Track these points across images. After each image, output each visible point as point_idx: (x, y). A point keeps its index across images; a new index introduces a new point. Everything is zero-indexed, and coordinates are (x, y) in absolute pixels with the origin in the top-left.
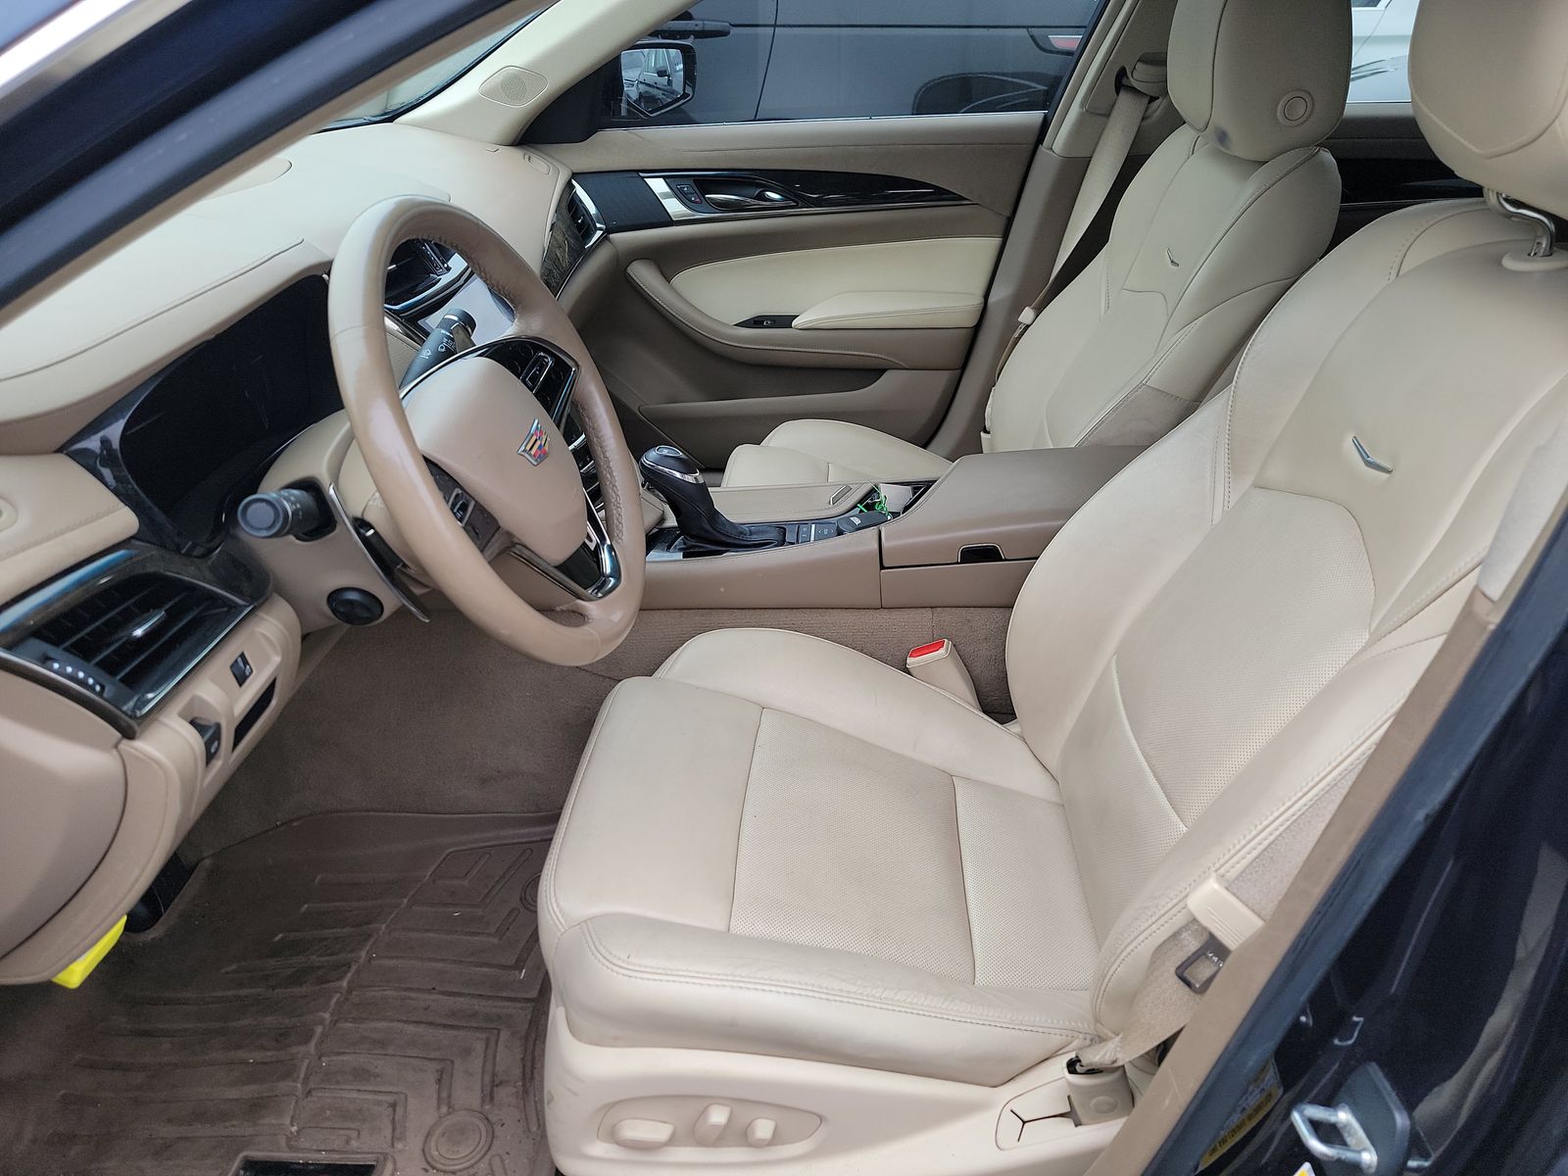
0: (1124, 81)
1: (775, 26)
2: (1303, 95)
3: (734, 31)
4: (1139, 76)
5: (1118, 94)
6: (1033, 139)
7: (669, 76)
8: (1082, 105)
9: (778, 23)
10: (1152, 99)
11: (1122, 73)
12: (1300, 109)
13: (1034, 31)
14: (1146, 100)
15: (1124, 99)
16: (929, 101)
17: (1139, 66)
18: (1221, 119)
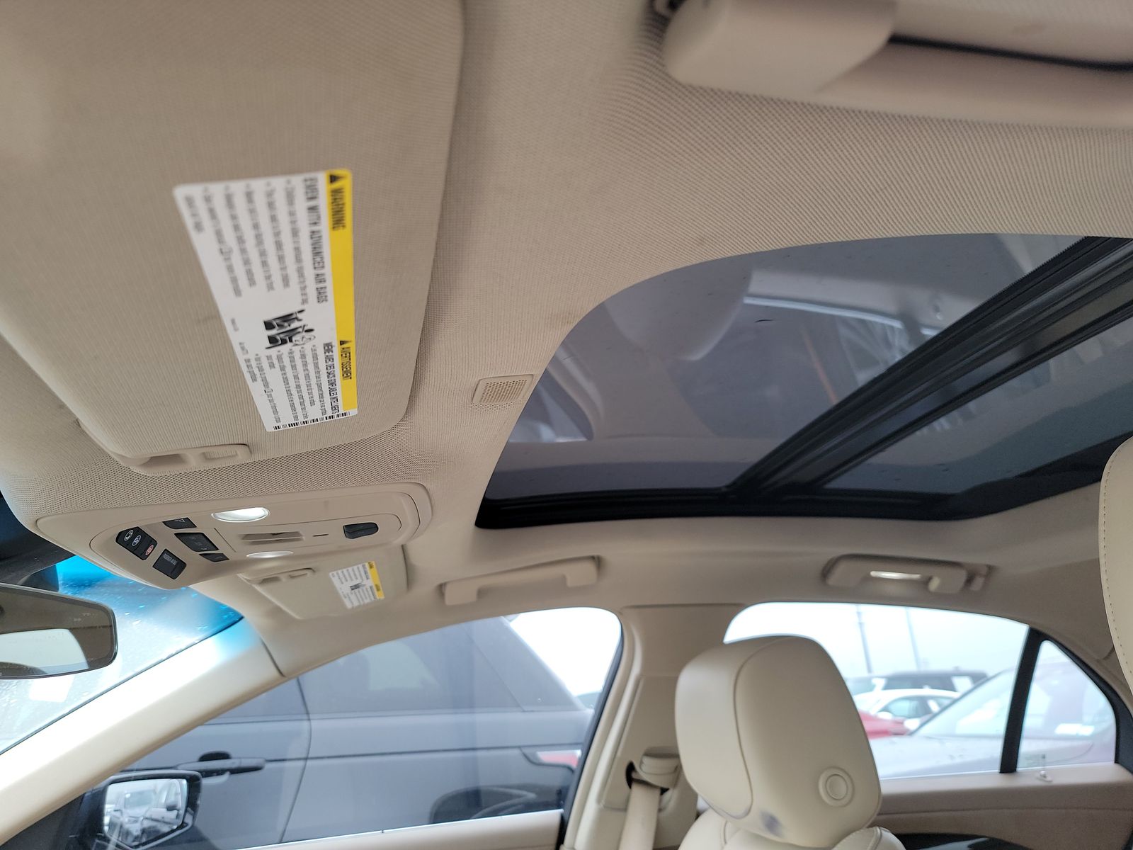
0: (634, 775)
1: (306, 759)
2: (841, 773)
3: (268, 766)
4: (647, 770)
5: (630, 787)
6: (553, 839)
7: (178, 810)
8: (599, 800)
9: (310, 756)
10: (663, 791)
11: (631, 768)
12: (842, 788)
13: (527, 751)
14: (658, 792)
15: (637, 790)
16: (443, 813)
17: (647, 760)
18: (766, 801)
